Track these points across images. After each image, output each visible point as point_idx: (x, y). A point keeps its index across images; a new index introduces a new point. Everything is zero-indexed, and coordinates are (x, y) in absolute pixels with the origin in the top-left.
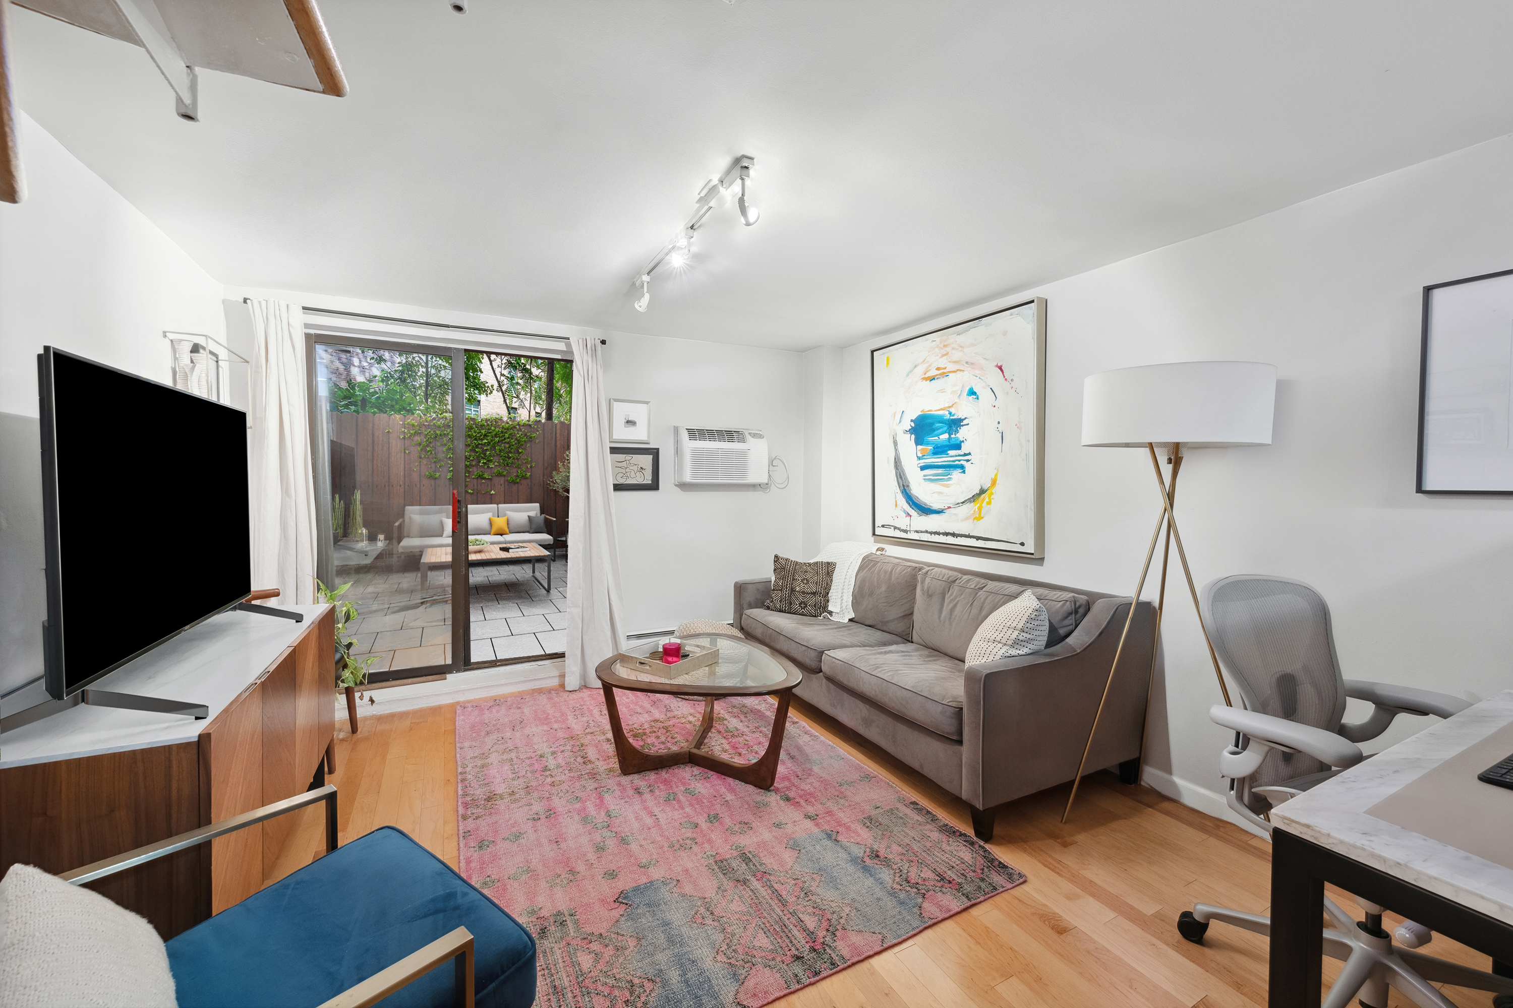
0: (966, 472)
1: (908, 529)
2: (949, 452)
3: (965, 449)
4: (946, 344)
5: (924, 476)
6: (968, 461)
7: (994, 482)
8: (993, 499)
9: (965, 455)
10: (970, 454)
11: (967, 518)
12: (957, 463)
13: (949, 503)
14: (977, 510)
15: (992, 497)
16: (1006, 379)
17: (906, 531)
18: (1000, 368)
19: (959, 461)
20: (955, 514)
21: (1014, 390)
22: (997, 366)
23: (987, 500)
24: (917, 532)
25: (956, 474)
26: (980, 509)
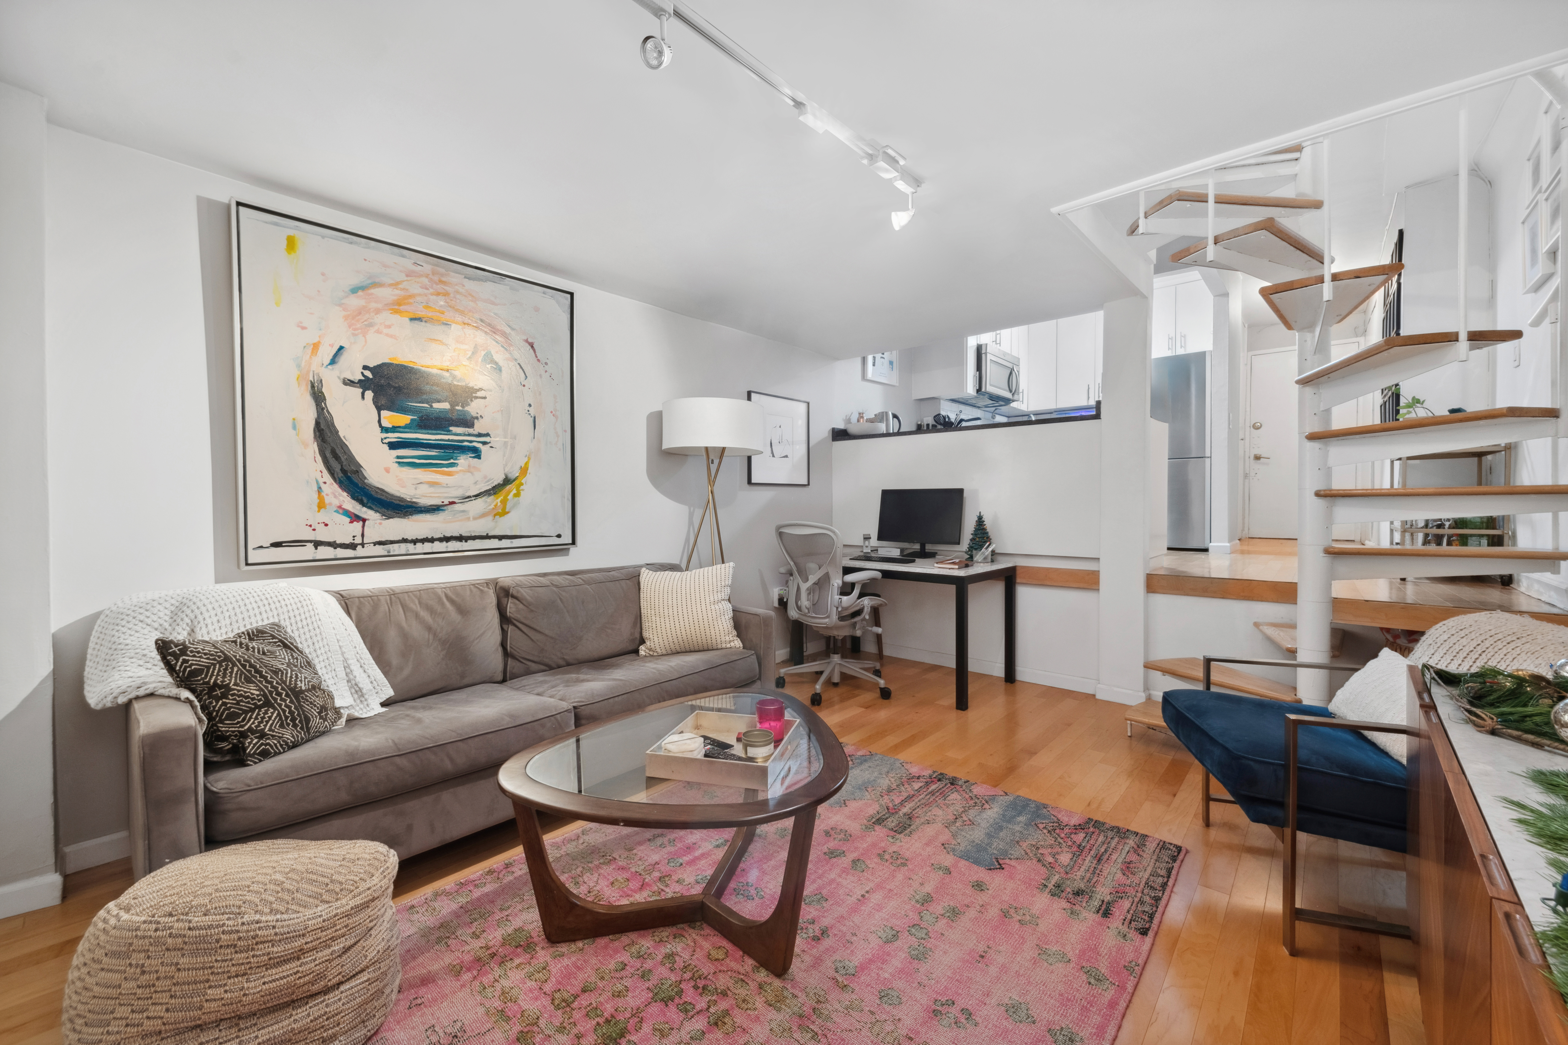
0: (482, 457)
1: (358, 540)
2: (451, 428)
3: (478, 427)
4: (443, 279)
5: (398, 457)
6: (484, 443)
7: (524, 471)
8: (523, 490)
9: (480, 435)
10: (488, 435)
11: (483, 515)
12: (466, 444)
13: (452, 497)
14: (499, 504)
15: (522, 487)
16: (538, 360)
17: (353, 546)
18: (532, 346)
19: (471, 442)
20: (463, 511)
21: (548, 374)
22: (527, 341)
23: (514, 491)
24: (381, 543)
25: (464, 461)
26: (504, 502)
